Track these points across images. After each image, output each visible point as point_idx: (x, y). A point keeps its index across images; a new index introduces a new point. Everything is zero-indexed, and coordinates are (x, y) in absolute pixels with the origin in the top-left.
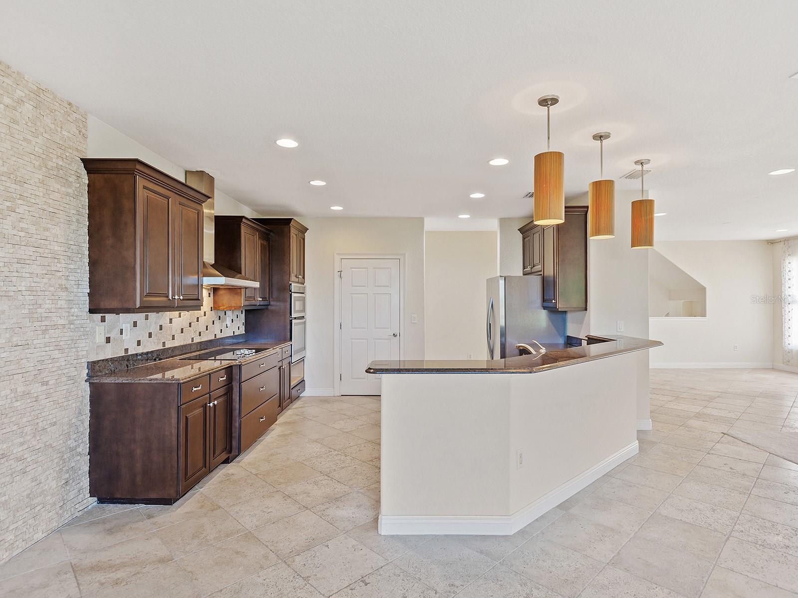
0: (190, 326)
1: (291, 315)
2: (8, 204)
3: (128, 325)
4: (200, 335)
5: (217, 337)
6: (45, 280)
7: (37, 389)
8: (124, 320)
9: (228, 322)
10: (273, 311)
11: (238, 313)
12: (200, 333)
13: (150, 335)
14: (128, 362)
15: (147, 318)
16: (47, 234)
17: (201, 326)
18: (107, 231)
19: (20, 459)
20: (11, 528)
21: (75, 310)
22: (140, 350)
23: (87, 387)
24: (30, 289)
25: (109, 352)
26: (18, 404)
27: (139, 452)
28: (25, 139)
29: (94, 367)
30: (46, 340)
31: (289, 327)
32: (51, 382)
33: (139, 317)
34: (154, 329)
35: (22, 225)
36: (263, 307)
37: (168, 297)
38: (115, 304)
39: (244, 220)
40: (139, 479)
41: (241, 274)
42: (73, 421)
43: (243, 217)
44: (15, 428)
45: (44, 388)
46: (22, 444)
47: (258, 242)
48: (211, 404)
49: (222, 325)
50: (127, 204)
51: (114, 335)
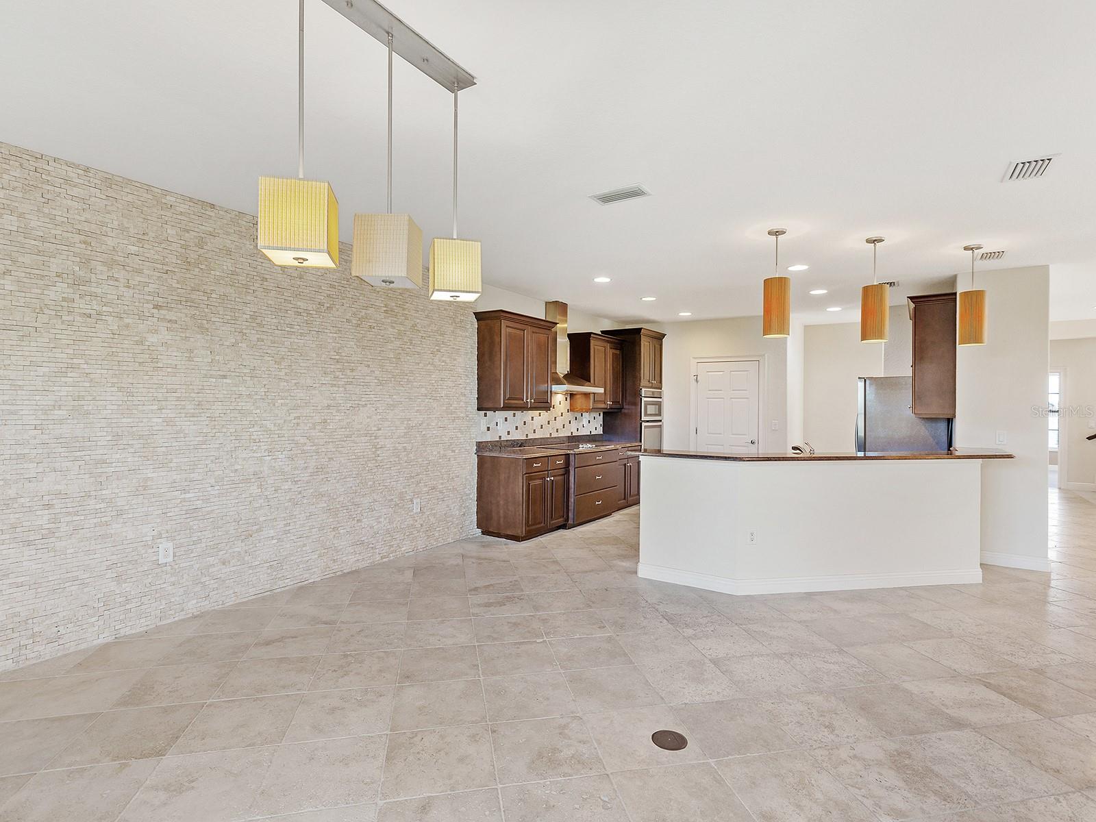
0: (549, 424)
1: (641, 418)
2: (437, 348)
3: (501, 420)
4: (557, 432)
5: (574, 435)
6: (454, 390)
7: (449, 453)
8: (500, 416)
9: (585, 422)
10: (625, 414)
11: (596, 415)
12: (557, 430)
13: (517, 428)
14: (500, 445)
15: (514, 415)
16: (455, 362)
17: (559, 424)
18: (486, 357)
19: (441, 492)
20: (437, 529)
21: (469, 408)
22: (509, 438)
23: (475, 458)
24: (447, 396)
25: (489, 437)
26: (441, 460)
27: (501, 502)
28: (445, 309)
29: (480, 446)
30: (454, 426)
31: (639, 429)
32: (456, 451)
33: (509, 414)
34: (520, 424)
35: (444, 359)
36: (616, 410)
37: (523, 400)
38: (490, 405)
39: (592, 335)
40: (502, 520)
41: (590, 382)
42: (468, 477)
43: (591, 333)
44: (439, 474)
45: (453, 454)
46: (442, 484)
47: (610, 352)
48: (549, 479)
49: (578, 425)
50: (497, 340)
51: (492, 426)
